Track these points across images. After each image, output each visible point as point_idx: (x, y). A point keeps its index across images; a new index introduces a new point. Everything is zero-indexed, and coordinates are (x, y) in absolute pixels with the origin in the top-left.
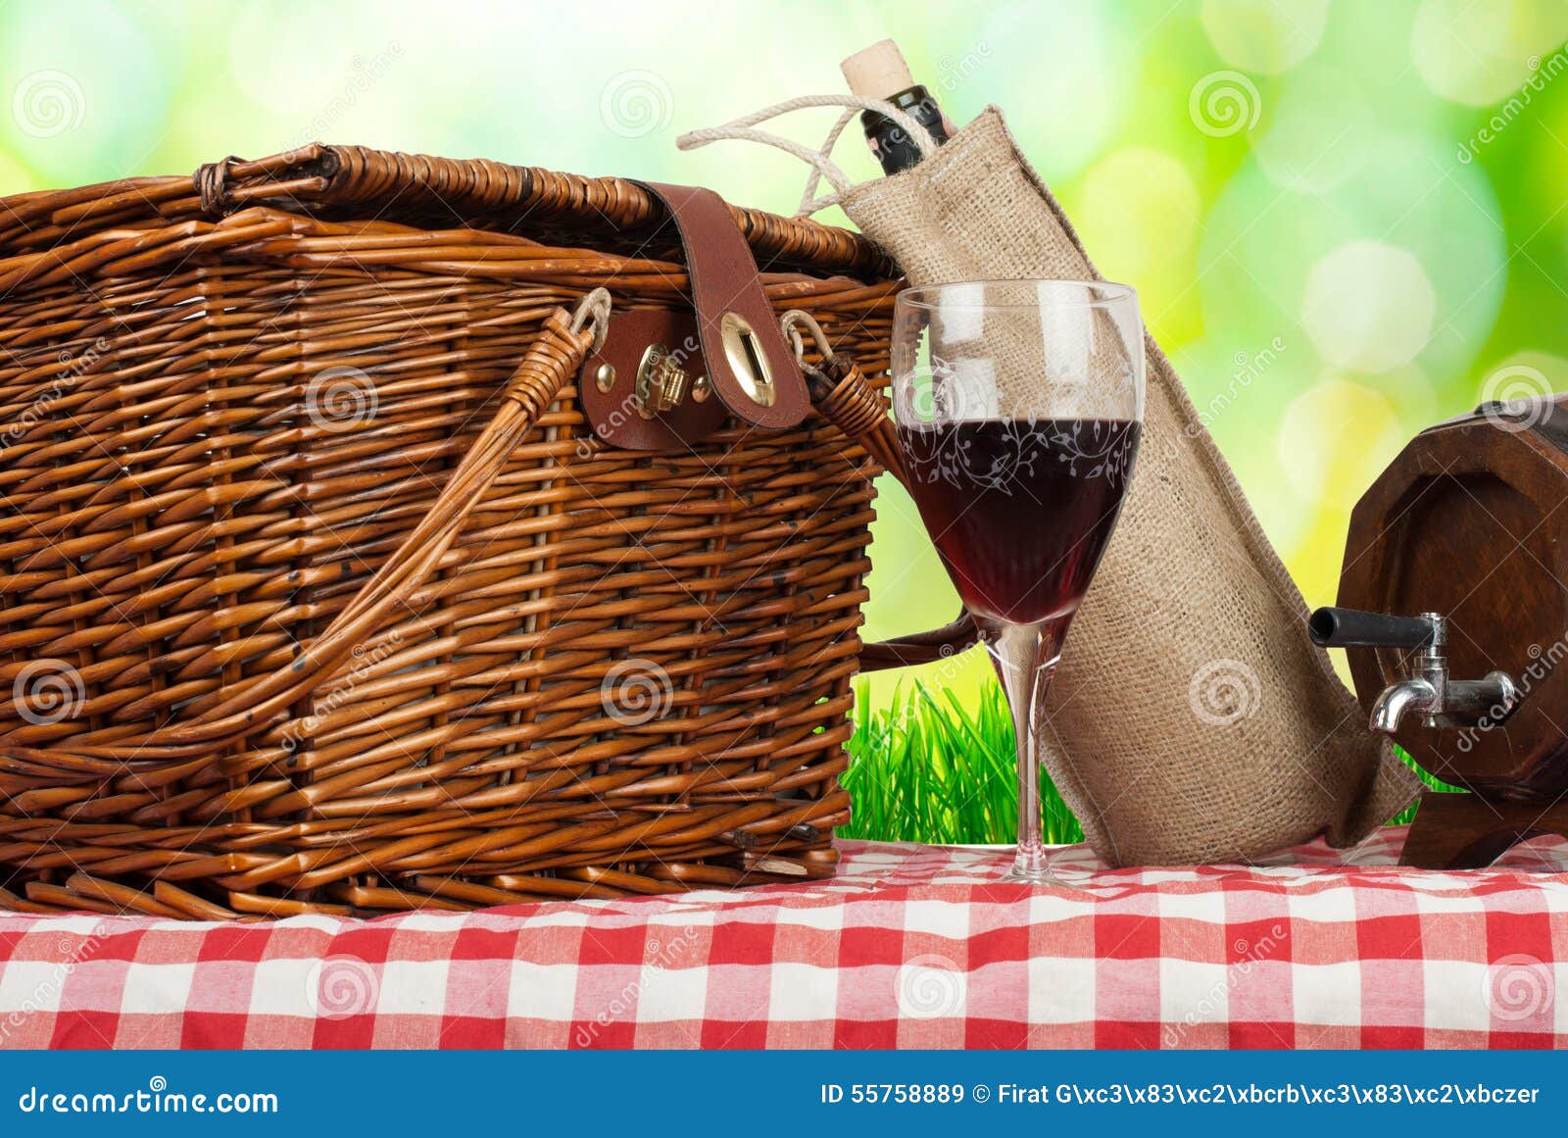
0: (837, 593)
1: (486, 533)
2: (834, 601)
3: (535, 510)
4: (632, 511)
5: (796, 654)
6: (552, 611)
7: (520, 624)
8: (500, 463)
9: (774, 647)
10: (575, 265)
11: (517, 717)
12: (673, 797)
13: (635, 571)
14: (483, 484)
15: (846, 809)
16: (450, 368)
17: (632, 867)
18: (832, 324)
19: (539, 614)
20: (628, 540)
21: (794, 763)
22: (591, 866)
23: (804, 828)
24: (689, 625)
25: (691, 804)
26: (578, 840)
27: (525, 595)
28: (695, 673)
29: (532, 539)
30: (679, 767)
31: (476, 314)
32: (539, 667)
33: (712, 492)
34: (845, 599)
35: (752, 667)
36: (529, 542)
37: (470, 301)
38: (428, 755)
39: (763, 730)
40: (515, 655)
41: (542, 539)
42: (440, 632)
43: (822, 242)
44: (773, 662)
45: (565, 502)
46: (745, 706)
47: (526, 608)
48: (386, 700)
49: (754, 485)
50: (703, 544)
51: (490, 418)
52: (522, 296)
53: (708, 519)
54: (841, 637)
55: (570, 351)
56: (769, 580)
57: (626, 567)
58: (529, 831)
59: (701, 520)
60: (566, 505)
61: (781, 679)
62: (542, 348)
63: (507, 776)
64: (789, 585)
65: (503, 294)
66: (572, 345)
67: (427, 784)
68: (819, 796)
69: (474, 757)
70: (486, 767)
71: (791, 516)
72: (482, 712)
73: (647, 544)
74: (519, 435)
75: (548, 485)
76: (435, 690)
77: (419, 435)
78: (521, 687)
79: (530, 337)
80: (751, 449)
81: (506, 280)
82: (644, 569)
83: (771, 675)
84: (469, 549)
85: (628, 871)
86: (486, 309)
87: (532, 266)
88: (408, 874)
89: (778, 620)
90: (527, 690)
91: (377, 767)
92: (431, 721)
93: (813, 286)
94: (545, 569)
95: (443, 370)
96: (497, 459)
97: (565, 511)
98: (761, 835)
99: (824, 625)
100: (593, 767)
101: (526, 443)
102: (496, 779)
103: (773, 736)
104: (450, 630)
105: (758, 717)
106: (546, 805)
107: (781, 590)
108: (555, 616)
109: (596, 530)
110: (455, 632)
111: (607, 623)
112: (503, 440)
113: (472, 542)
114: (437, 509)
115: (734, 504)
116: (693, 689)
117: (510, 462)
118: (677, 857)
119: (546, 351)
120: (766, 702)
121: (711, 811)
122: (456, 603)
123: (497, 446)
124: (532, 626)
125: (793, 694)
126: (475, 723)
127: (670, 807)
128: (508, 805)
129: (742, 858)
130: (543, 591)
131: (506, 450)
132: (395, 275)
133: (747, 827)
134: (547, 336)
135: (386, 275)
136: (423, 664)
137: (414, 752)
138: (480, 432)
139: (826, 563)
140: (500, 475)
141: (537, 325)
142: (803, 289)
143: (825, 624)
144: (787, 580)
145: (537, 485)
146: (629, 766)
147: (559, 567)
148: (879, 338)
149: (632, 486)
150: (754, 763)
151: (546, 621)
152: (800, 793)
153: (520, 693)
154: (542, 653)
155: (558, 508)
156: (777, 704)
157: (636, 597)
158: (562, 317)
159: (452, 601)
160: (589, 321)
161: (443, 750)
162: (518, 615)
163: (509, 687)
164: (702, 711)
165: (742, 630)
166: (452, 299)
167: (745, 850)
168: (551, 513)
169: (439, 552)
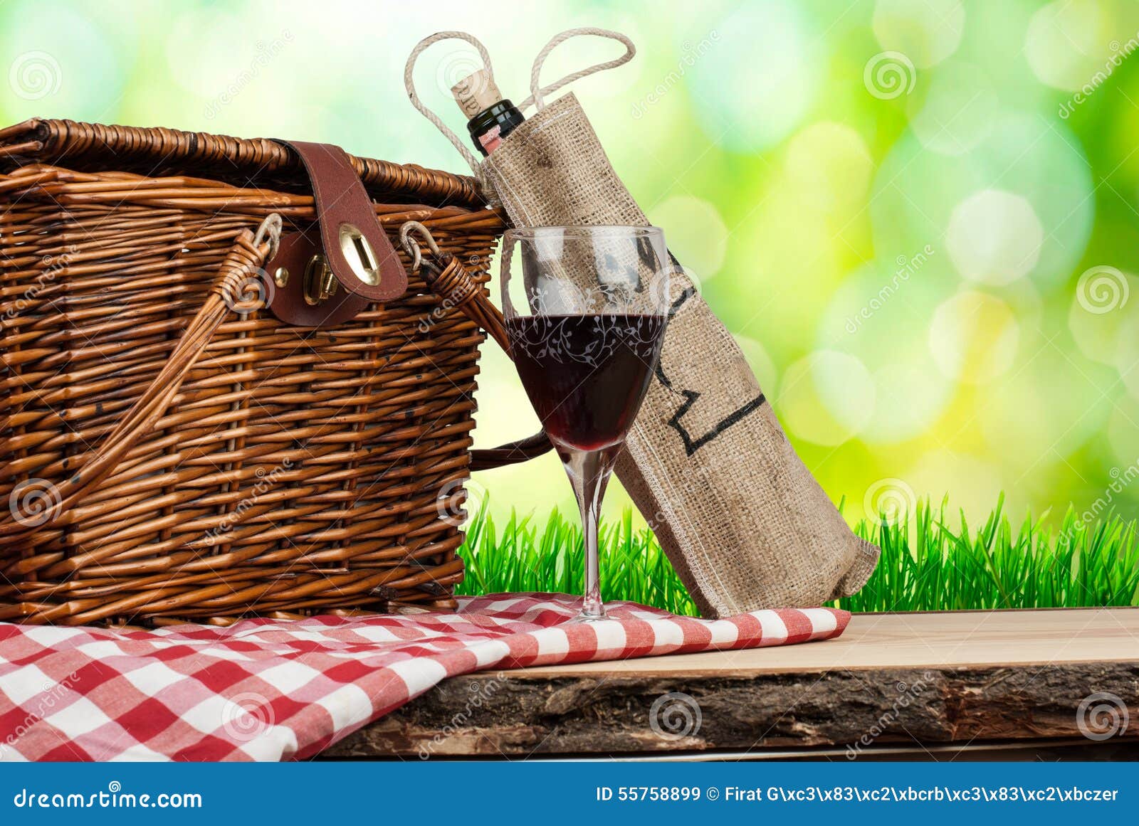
0: (452, 423)
1: (199, 384)
2: (450, 429)
3: (233, 368)
4: (304, 368)
5: (422, 465)
6: (246, 436)
7: (224, 445)
8: (208, 337)
9: (406, 461)
10: (257, 200)
11: (223, 508)
12: (337, 563)
13: (306, 409)
14: (197, 351)
15: (461, 571)
16: (171, 270)
17: (308, 612)
18: (445, 239)
19: (237, 439)
20: (302, 387)
21: (425, 540)
22: (280, 611)
23: (431, 585)
24: (345, 446)
25: (350, 569)
26: (269, 593)
27: (227, 425)
28: (351, 479)
29: (231, 387)
30: (340, 543)
31: (188, 235)
32: (238, 474)
33: (360, 354)
34: (458, 428)
35: (392, 474)
36: (229, 389)
37: (183, 226)
38: (160, 535)
39: (400, 518)
40: (222, 466)
41: (239, 387)
42: (167, 451)
43: (424, 180)
44: (407, 471)
45: (254, 362)
46: (387, 501)
47: (227, 434)
48: (128, 498)
49: (391, 350)
50: (354, 390)
51: (202, 305)
52: (220, 222)
53: (358, 373)
54: (456, 453)
55: (254, 258)
56: (402, 415)
57: (300, 406)
58: (231, 587)
59: (353, 374)
60: (254, 364)
61: (413, 482)
62: (234, 257)
63: (216, 549)
64: (418, 417)
65: (207, 221)
66: (255, 254)
67: (159, 555)
68: (443, 562)
69: (192, 536)
70: (200, 543)
71: (417, 370)
72: (197, 505)
73: (314, 391)
74: (220, 317)
75: (242, 350)
76: (164, 490)
77: (150, 317)
78: (226, 488)
79: (227, 250)
80: (387, 325)
81: (209, 211)
82: (312, 408)
83: (404, 480)
84: (186, 394)
85: (305, 614)
86: (195, 231)
87: (227, 202)
88: (147, 616)
89: (408, 442)
90: (230, 490)
91: (124, 543)
92: (162, 512)
93: (430, 213)
94: (241, 408)
95: (165, 273)
96: (206, 334)
97: (254, 368)
98: (400, 589)
99: (442, 445)
100: (279, 543)
101: (225, 322)
102: (209, 552)
103: (407, 522)
104: (174, 449)
105: (396, 508)
106: (244, 569)
107: (410, 421)
108: (250, 440)
109: (277, 381)
110: (177, 451)
111: (286, 445)
112: (209, 321)
113: (189, 389)
114: (169, 366)
115: (375, 362)
116: (350, 489)
117: (215, 335)
118: (341, 605)
119: (238, 259)
120: (402, 498)
121: (364, 573)
122: (178, 431)
123: (205, 325)
124: (232, 447)
125: (422, 493)
126: (192, 513)
127: (335, 571)
128: (218, 569)
129: (387, 606)
130: (239, 423)
131: (212, 328)
132: (130, 208)
133: (390, 584)
134: (238, 249)
135: (124, 208)
136: (155, 473)
137: (149, 533)
138: (196, 314)
139: (444, 403)
140: (210, 343)
141: (231, 242)
142: (422, 215)
143: (445, 444)
144: (415, 415)
145: (235, 351)
146: (304, 542)
147: (250, 406)
148: (481, 248)
149: (304, 351)
150: (394, 541)
151: (242, 443)
152: (429, 561)
153: (224, 492)
154: (239, 465)
155: (249, 366)
156: (410, 500)
157: (306, 427)
158: (247, 235)
159: (175, 429)
160: (266, 238)
161: (170, 532)
162: (222, 439)
163: (217, 488)
164: (356, 505)
165: (384, 449)
166: (171, 224)
167: (388, 600)
168: (244, 369)
169: (171, 396)
